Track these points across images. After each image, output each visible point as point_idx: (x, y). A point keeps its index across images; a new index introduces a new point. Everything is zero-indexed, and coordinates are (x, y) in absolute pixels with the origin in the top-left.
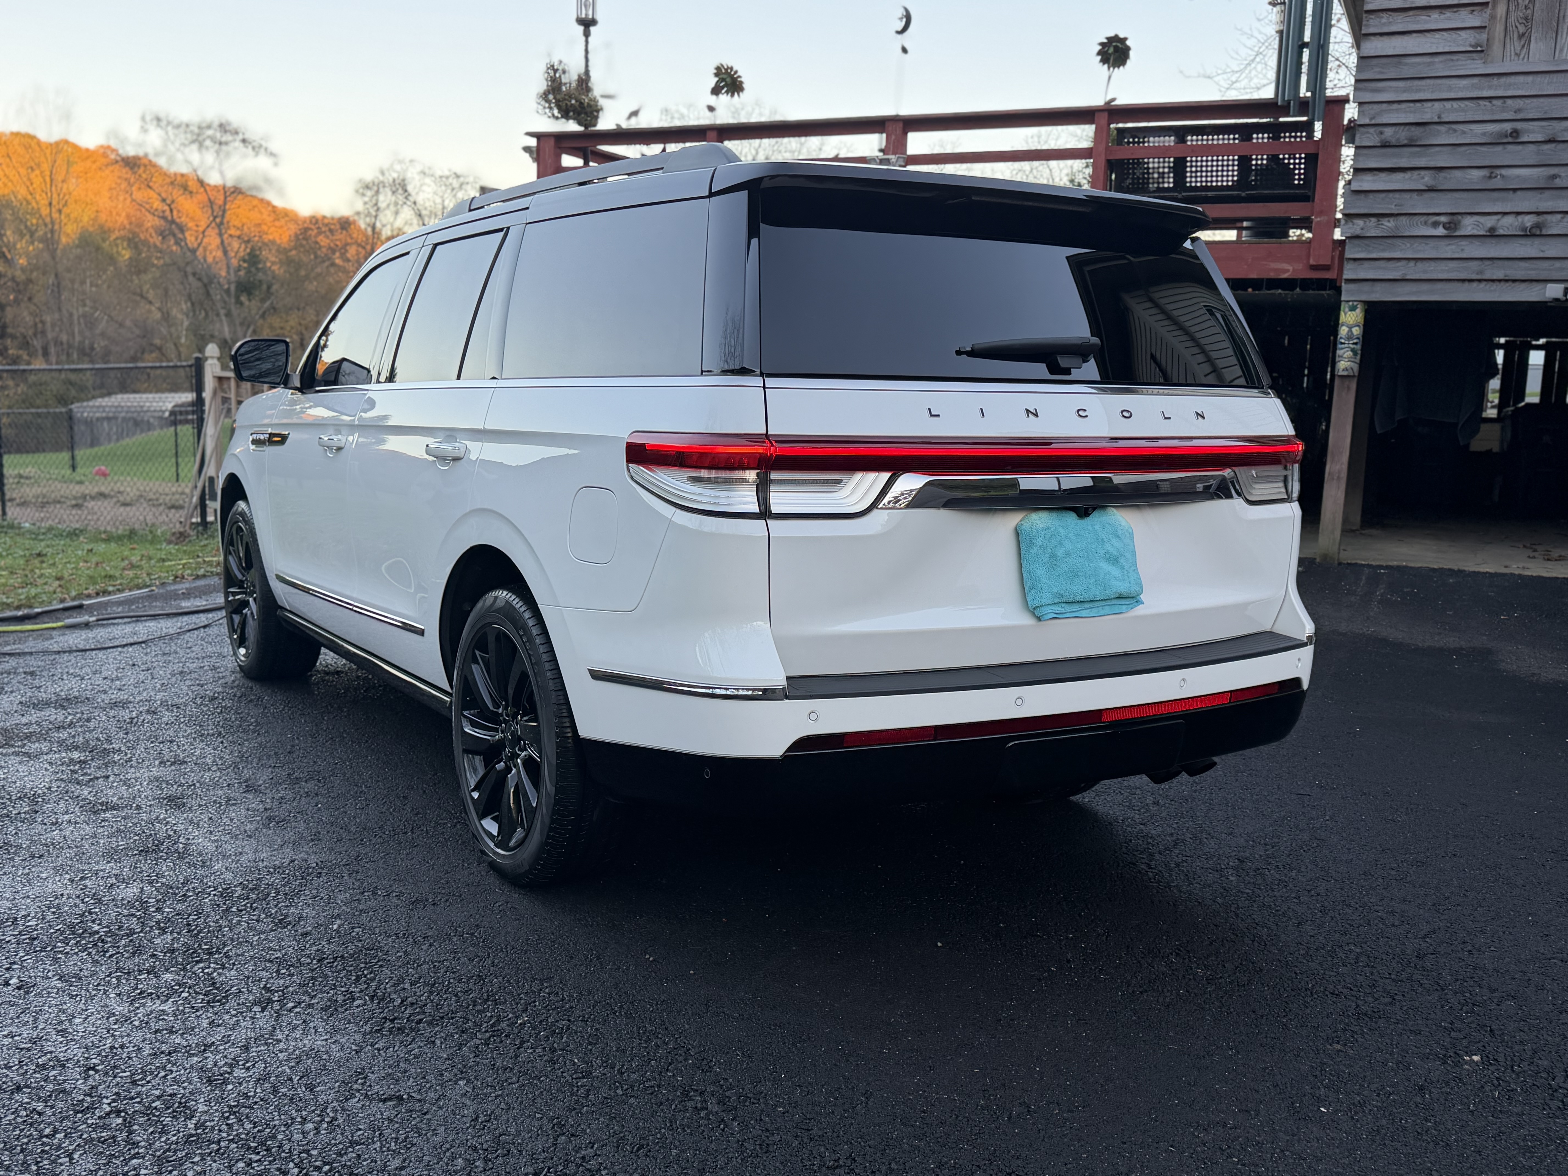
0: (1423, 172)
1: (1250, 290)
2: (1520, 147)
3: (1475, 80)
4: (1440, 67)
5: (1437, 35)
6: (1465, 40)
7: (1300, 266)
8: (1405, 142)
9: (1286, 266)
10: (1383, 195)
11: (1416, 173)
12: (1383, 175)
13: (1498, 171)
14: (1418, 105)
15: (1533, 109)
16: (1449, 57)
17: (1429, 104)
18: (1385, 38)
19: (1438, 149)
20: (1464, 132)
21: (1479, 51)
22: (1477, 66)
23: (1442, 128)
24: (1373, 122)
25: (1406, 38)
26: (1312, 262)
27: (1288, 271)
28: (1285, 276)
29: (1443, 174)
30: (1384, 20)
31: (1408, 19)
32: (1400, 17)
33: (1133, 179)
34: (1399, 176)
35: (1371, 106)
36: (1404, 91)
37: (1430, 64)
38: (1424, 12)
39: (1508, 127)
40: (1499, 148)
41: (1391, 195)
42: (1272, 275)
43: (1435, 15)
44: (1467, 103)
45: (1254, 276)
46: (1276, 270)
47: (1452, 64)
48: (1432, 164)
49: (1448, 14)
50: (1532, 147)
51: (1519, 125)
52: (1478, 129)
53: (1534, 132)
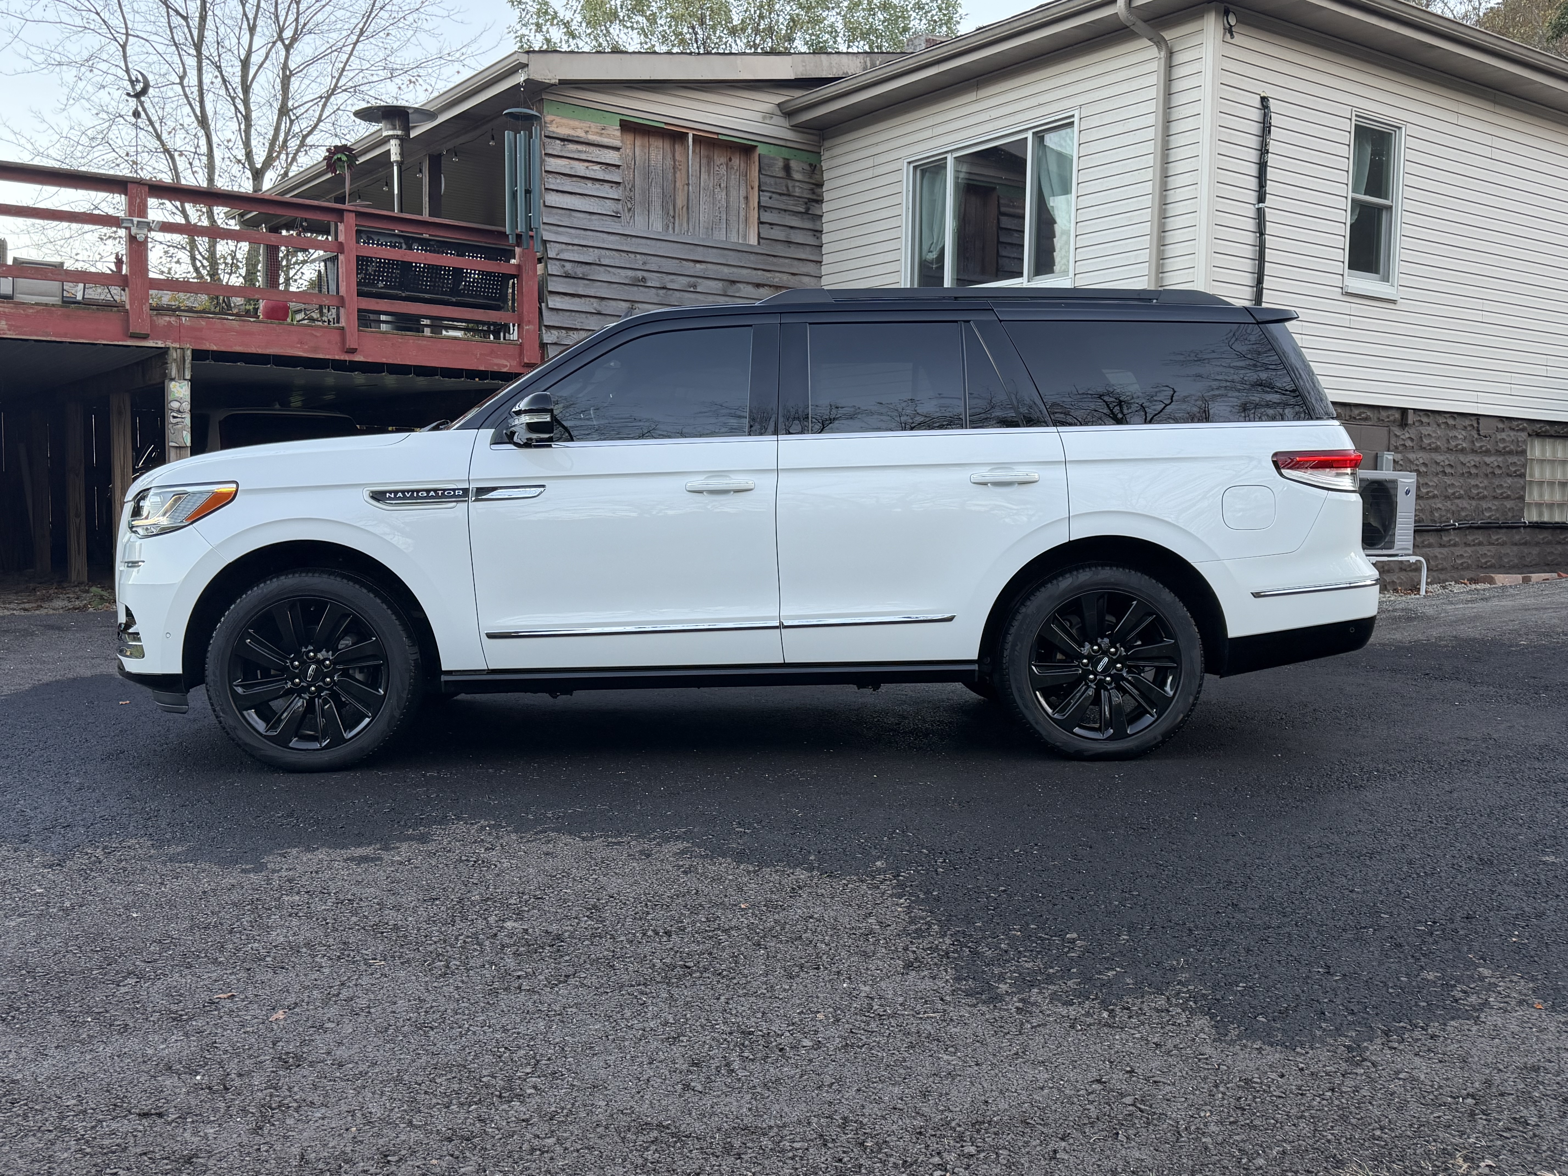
0: (592, 300)
1: (477, 379)
2: (647, 290)
3: (617, 238)
4: (596, 223)
5: (592, 199)
6: (608, 207)
7: (514, 363)
8: (581, 276)
9: (505, 363)
10: (568, 313)
11: (588, 299)
12: (567, 298)
13: (636, 305)
14: (585, 249)
15: (653, 266)
16: (601, 217)
17: (591, 250)
18: (560, 194)
19: (599, 283)
20: (615, 274)
21: (616, 216)
22: (616, 228)
23: (602, 269)
24: (558, 257)
25: (573, 197)
26: (526, 361)
27: (506, 366)
28: (505, 370)
29: (604, 303)
30: (558, 181)
31: (573, 183)
32: (568, 180)
33: (366, 274)
34: (577, 300)
35: (556, 245)
36: (576, 237)
37: (590, 220)
38: (582, 180)
39: (640, 274)
40: (636, 288)
41: (573, 314)
42: (496, 369)
43: (590, 184)
44: (614, 252)
45: (482, 368)
46: (496, 365)
47: (602, 222)
48: (598, 295)
49: (598, 185)
50: (654, 290)
51: (645, 274)
52: (623, 272)
53: (654, 280)
